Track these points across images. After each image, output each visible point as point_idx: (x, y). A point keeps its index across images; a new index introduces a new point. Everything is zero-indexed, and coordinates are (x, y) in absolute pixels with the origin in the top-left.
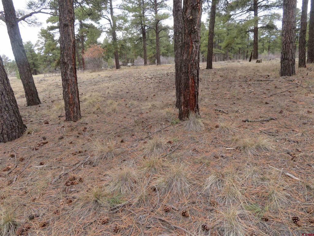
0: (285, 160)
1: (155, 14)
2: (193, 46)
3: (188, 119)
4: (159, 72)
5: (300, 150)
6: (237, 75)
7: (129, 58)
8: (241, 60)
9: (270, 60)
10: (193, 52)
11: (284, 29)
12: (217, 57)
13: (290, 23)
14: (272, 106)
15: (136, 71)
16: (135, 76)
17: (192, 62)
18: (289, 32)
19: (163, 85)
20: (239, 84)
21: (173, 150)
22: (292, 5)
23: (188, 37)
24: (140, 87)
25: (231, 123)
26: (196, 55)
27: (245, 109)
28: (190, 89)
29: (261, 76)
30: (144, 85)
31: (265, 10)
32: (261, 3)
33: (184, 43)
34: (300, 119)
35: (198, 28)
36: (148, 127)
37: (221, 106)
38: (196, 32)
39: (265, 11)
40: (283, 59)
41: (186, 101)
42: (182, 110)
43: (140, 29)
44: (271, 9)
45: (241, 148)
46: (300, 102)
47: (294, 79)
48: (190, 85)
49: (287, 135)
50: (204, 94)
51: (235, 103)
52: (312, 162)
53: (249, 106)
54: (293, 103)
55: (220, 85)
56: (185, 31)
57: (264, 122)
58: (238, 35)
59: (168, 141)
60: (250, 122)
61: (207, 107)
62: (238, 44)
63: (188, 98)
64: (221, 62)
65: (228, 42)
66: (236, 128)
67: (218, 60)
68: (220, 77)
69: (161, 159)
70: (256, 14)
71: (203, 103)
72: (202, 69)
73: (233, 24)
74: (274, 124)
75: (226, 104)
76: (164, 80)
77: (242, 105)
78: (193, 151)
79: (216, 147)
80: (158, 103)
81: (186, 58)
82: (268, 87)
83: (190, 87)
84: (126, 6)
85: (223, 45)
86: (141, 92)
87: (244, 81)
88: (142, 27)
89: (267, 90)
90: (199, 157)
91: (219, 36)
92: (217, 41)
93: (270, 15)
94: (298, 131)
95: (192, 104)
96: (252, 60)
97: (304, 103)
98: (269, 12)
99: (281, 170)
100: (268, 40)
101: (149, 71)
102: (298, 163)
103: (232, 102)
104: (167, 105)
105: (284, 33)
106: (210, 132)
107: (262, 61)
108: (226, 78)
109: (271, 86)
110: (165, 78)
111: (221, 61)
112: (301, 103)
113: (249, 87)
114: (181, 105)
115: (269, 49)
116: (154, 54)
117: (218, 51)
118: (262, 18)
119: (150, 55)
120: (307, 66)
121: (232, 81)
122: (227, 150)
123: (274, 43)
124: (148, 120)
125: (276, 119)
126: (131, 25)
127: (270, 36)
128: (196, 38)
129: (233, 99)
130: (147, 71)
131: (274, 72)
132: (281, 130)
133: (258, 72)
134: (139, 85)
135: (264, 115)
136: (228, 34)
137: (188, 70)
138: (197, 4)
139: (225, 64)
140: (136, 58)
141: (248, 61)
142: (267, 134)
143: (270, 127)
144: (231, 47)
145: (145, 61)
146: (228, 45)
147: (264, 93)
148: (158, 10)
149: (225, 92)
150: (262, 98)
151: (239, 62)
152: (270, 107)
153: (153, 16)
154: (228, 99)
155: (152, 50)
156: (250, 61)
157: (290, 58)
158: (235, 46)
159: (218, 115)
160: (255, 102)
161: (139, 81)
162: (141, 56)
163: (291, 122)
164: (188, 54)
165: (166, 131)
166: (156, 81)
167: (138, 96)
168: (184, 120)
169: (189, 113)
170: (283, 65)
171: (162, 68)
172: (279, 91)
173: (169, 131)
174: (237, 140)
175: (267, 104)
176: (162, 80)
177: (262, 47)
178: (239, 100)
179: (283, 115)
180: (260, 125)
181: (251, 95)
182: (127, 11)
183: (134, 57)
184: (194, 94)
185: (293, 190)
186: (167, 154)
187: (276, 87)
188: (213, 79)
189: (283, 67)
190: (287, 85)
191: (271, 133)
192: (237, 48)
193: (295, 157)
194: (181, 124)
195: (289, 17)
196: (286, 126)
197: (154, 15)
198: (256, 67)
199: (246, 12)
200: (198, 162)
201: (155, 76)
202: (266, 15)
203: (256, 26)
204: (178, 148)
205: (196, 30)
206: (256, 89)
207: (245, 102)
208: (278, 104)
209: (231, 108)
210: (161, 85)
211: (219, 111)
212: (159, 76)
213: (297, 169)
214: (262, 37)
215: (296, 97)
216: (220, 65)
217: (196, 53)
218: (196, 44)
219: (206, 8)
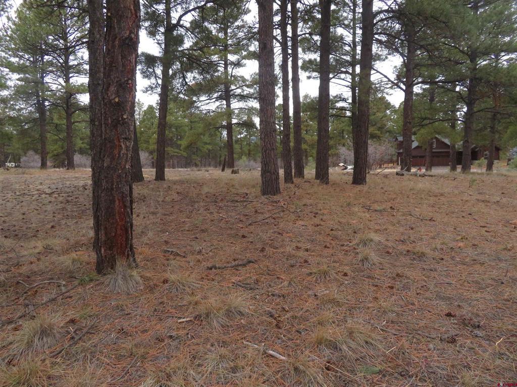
0: (266, 328)
1: (65, 82)
2: (121, 146)
3: (112, 271)
4: (68, 183)
5: (287, 309)
6: (203, 193)
7: (10, 154)
8: (212, 168)
9: (250, 170)
10: (122, 155)
11: (262, 130)
12: (175, 162)
13: (269, 124)
14: (251, 241)
15: (21, 177)
16: (16, 189)
17: (120, 172)
18: (269, 135)
19: (75, 207)
20: (206, 206)
21: (77, 338)
22: (269, 101)
23: (111, 130)
24: (25, 209)
25: (188, 273)
26: (126, 161)
27: (213, 247)
28: (117, 218)
29: (237, 194)
30: (32, 207)
31: (240, 101)
32: (234, 91)
33: (105, 139)
34: (287, 259)
35: (130, 117)
36: (29, 293)
37: (174, 243)
38: (126, 123)
39: (241, 103)
40: (264, 172)
41: (108, 239)
42: (101, 255)
43: (34, 104)
44: (248, 101)
45: (202, 318)
46: (287, 233)
47: (278, 200)
48: (116, 211)
49: (270, 286)
50: (148, 222)
51: (197, 238)
52: (302, 326)
53: (218, 241)
54: (278, 236)
55: (177, 207)
56: (106, 119)
57: (240, 268)
58: (204, 131)
59: (68, 319)
60: (219, 268)
61: (150, 246)
62: (206, 143)
63: (113, 234)
64: (182, 169)
65: (191, 141)
66: (197, 280)
67: (176, 166)
68: (177, 195)
69: (47, 362)
70: (228, 105)
71: (145, 239)
72: (148, 179)
73: (198, 114)
74: (253, 270)
75: (183, 240)
76: (76, 198)
77: (208, 241)
78: (119, 333)
79: (161, 320)
80: (56, 243)
81: (109, 163)
82: (246, 211)
83: (117, 214)
84: (6, 60)
85: (184, 143)
86: (25, 220)
87: (212, 202)
88: (38, 101)
89: (244, 215)
90: (127, 344)
91: (178, 129)
92: (174, 136)
93: (247, 109)
94: (284, 278)
95: (121, 244)
96: (226, 169)
97: (291, 234)
98: (245, 104)
99: (262, 347)
100: (247, 141)
101: (48, 179)
102: (285, 330)
103: (194, 236)
104: (76, 246)
105: (263, 136)
106: (153, 293)
107: (240, 172)
108: (187, 196)
109: (250, 210)
110: (79, 195)
111: (182, 167)
112: (288, 235)
113: (220, 211)
114: (101, 247)
115: (249, 154)
116: (62, 148)
117: (177, 153)
118: (236, 111)
119: (55, 150)
120: (294, 181)
121: (194, 202)
122: (180, 323)
123: (255, 146)
124: (33, 278)
125: (256, 261)
126: (14, 94)
127: (250, 137)
128: (126, 134)
129: (195, 231)
130: (45, 181)
131: (254, 189)
132: (262, 279)
133: (233, 188)
134: (22, 206)
135: (240, 256)
136: (191, 128)
137: (112, 185)
138: (127, 81)
139: (188, 173)
140: (25, 153)
141: (221, 170)
142: (243, 287)
143: (248, 275)
144: (197, 148)
145: (42, 160)
146: (191, 144)
147: (240, 221)
148: (71, 77)
149: (183, 220)
150: (237, 229)
151: (208, 171)
152: (248, 242)
153: (60, 84)
154: (188, 231)
155: (59, 142)
156: (223, 170)
157: (272, 171)
158: (202, 147)
159: (168, 260)
160: (228, 235)
161: (23, 199)
162: (36, 151)
163: (276, 265)
164: (113, 159)
165: (68, 299)
166: (61, 199)
167: (17, 228)
168: (105, 274)
169: (115, 261)
170: (264, 179)
171: (77, 175)
172: (260, 217)
173: (73, 298)
174: (196, 303)
175: (245, 237)
176: (72, 198)
177: (240, 151)
178: (205, 232)
179: (265, 254)
180: (233, 273)
181: (222, 225)
182: (8, 70)
183: (21, 152)
184: (124, 227)
185: (277, 379)
186: (63, 348)
187: (256, 212)
188: (165, 198)
189: (264, 182)
190: (270, 207)
191: (248, 286)
192: (205, 149)
193: (280, 321)
194: (99, 282)
195: (267, 116)
196: (269, 272)
197: (64, 84)
198: (231, 180)
199: (214, 100)
200: (126, 354)
201: (59, 190)
202: (241, 108)
203: (229, 121)
204: (90, 331)
205: (126, 120)
206: (230, 214)
207: (212, 236)
208: (259, 237)
209: (191, 246)
210: (69, 207)
211: (170, 253)
212: (68, 190)
213: (283, 341)
214: (239, 137)
215: (282, 225)
216: (178, 175)
217: (127, 156)
218: (126, 143)
219: (154, 86)
